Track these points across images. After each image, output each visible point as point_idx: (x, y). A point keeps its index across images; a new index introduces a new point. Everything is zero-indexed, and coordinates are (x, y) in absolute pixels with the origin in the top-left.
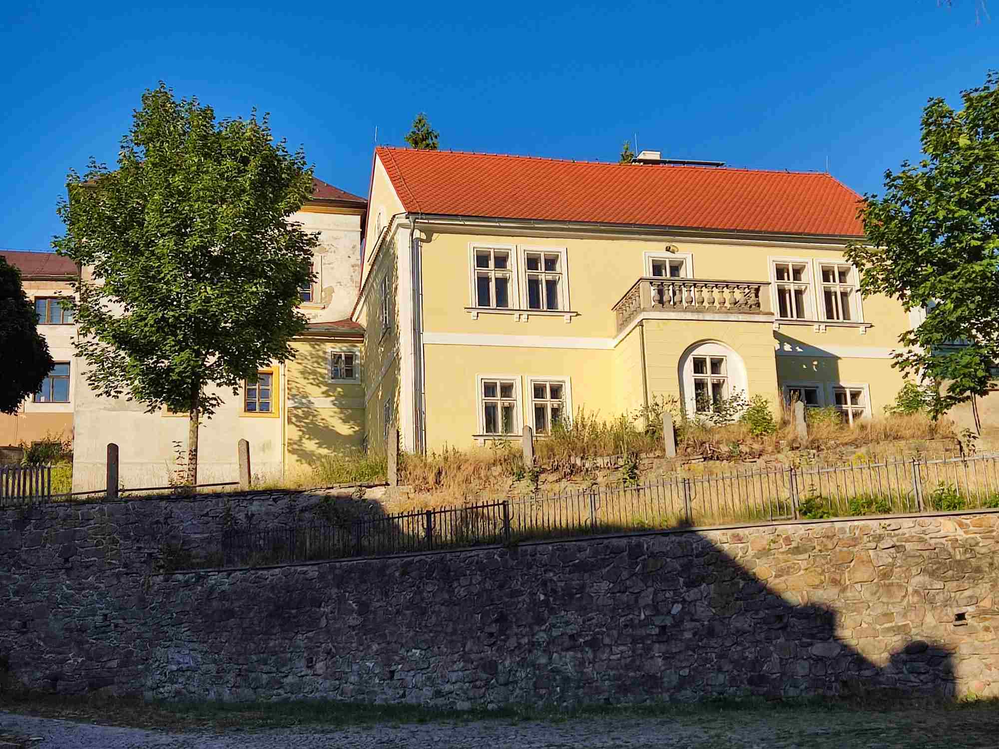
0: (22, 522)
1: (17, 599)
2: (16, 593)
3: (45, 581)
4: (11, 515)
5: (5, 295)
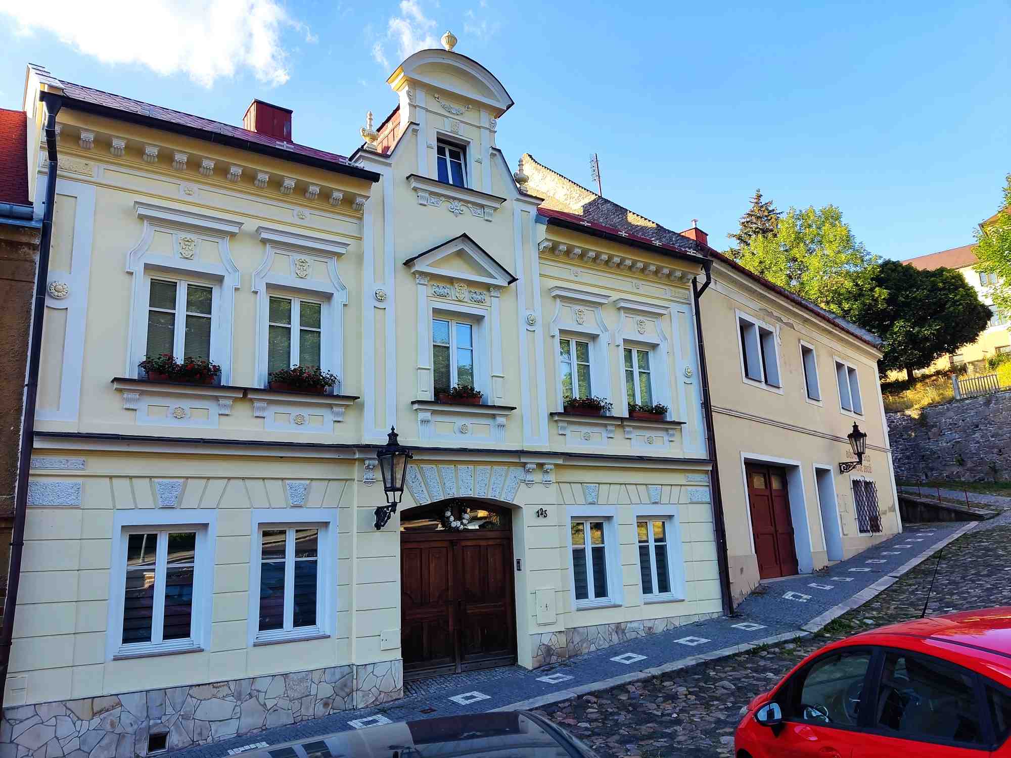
0: (988, 403)
1: (993, 439)
2: (992, 437)
3: (1005, 429)
4: (981, 400)
5: (956, 288)
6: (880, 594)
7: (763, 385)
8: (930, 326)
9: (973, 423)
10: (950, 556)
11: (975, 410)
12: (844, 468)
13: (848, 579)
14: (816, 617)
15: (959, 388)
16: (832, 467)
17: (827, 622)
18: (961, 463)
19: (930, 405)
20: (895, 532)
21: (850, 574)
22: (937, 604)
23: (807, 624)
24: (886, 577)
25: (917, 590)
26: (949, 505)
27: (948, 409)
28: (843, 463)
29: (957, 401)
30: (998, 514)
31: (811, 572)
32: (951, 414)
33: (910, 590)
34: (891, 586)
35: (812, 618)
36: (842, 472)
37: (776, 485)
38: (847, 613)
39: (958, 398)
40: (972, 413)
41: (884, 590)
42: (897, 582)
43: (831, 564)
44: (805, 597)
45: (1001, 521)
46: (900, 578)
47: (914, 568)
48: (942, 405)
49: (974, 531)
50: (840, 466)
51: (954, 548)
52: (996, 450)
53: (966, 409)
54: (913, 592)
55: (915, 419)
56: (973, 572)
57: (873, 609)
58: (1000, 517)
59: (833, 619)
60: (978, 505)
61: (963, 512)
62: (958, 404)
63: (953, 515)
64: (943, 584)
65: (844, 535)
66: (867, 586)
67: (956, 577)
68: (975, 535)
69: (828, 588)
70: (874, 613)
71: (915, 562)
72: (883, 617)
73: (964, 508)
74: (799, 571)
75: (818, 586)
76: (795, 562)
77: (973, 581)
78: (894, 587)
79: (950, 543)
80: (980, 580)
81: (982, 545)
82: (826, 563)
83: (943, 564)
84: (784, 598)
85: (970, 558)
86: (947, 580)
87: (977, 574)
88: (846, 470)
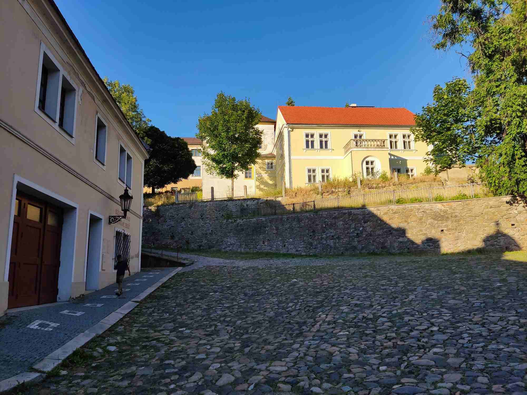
0: (190, 207)
2: (190, 225)
3: (196, 221)
4: (188, 205)
5: (184, 149)
6: (124, 317)
7: (56, 126)
8: (168, 165)
9: (182, 217)
10: (172, 286)
11: (184, 210)
12: (113, 220)
13: (99, 305)
14: (56, 348)
15: (178, 198)
16: (104, 217)
17: (67, 355)
18: (172, 237)
19: (162, 205)
20: (137, 271)
21: (101, 301)
22: (172, 324)
23: (42, 360)
24: (130, 302)
25: (153, 312)
26: (166, 258)
27: (171, 208)
28: (113, 217)
29: (176, 204)
30: (193, 263)
31: (68, 300)
32: (171, 211)
33: (148, 312)
34: (134, 309)
35: (52, 351)
36: (110, 223)
37: (51, 221)
38: (92, 341)
39: (177, 203)
40: (182, 211)
41: (128, 313)
42: (138, 305)
43: (88, 292)
44: (53, 325)
45: (195, 267)
46: (140, 302)
47: (150, 295)
48: (168, 206)
49: (182, 272)
50: (110, 219)
51: (173, 281)
52: (190, 232)
53: (180, 209)
54: (150, 314)
55: (153, 212)
56: (191, 297)
57: (117, 334)
58: (194, 265)
59: (75, 350)
60: (181, 259)
61: (174, 262)
62: (176, 206)
63: (168, 263)
64: (172, 307)
65: (103, 270)
66: (114, 311)
67: (180, 300)
68: (183, 274)
69: (79, 314)
70: (119, 338)
71: (150, 290)
72: (126, 342)
73: (176, 260)
74: (58, 299)
75: (70, 312)
76: (56, 291)
77: (193, 304)
78: (136, 311)
79: (170, 278)
80: (197, 302)
81: (189, 280)
82: (83, 292)
83: (169, 291)
84: (29, 328)
85: (185, 287)
86: (174, 303)
87: (194, 298)
88: (114, 221)
